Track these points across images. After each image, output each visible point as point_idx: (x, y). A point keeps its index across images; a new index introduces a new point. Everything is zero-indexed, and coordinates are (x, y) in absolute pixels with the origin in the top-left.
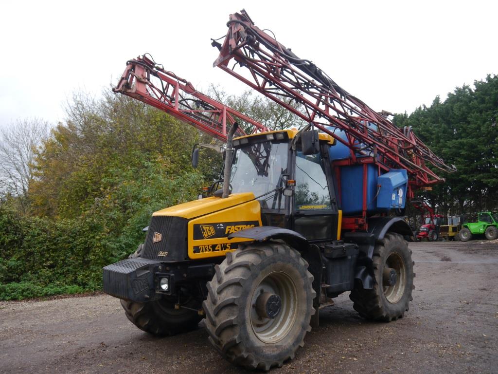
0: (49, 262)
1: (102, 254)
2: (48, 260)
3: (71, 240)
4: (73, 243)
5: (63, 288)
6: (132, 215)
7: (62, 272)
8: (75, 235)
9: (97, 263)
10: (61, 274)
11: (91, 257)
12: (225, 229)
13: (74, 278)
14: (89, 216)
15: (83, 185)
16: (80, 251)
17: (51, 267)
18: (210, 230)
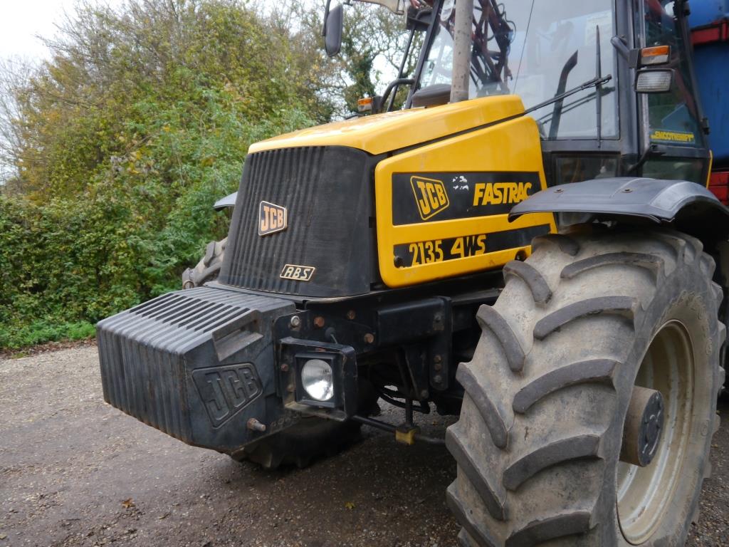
0: (31, 281)
1: (132, 264)
2: (28, 277)
3: (70, 236)
4: (74, 242)
5: (61, 328)
6: (183, 188)
7: (58, 298)
8: (77, 227)
9: (123, 279)
10: (57, 302)
11: (110, 268)
12: (472, 190)
13: (81, 309)
14: (101, 192)
15: (92, 139)
16: (89, 257)
17: (35, 289)
18: (435, 195)
